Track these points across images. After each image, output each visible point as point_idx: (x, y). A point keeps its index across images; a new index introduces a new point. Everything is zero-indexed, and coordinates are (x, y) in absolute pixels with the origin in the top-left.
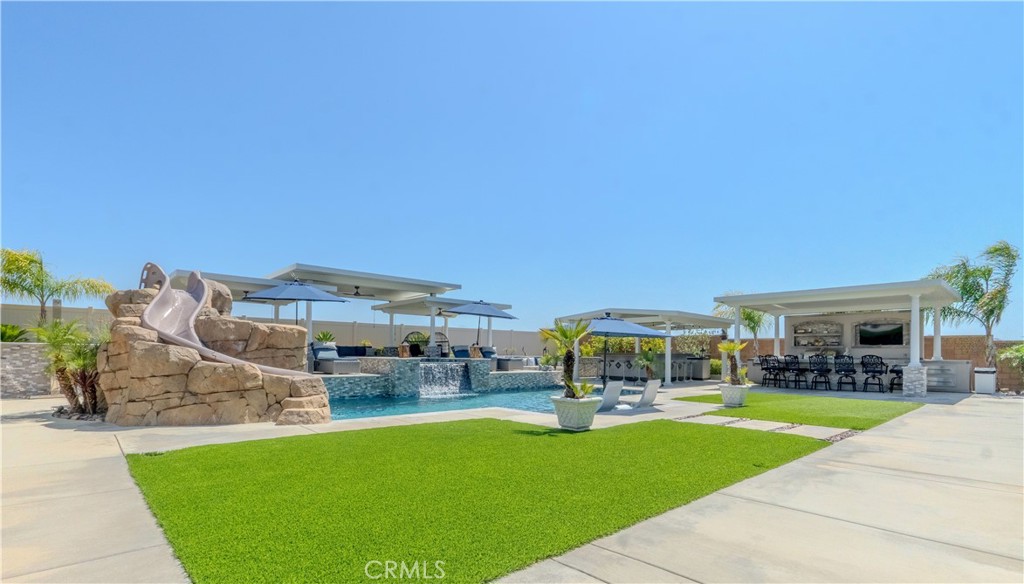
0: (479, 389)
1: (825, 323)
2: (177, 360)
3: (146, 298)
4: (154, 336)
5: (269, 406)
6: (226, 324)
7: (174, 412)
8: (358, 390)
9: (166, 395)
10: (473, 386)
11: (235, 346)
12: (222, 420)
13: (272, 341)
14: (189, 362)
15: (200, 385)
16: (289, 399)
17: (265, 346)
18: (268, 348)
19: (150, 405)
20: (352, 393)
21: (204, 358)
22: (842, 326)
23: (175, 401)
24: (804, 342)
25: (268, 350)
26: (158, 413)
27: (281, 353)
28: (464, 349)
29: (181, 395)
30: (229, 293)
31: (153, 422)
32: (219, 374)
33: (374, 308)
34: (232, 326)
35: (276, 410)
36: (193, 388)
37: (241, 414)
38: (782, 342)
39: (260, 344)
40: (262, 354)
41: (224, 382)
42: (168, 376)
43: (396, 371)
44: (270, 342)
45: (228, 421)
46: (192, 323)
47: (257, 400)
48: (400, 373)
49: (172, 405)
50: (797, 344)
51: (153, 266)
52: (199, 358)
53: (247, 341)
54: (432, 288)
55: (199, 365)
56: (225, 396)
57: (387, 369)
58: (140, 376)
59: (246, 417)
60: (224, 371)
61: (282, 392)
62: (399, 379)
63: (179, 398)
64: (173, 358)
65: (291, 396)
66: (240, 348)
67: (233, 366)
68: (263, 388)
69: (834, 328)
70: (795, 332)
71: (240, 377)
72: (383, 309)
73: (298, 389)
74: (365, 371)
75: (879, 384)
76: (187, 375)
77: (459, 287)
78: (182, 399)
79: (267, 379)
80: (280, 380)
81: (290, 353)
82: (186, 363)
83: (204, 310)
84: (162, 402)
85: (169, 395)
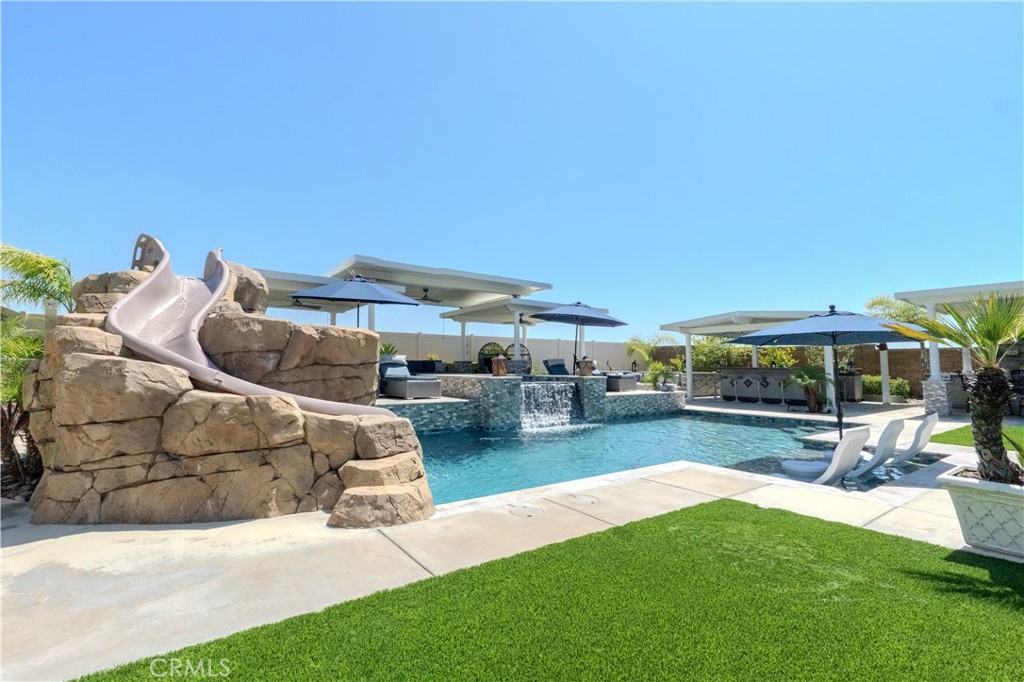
0: (594, 417)
2: (139, 389)
3: (125, 283)
4: (115, 343)
5: (317, 477)
6: (248, 324)
7: (134, 495)
8: (440, 422)
9: (118, 461)
10: (587, 414)
11: (262, 362)
12: (225, 512)
13: (324, 353)
14: (165, 393)
15: (185, 440)
16: (352, 463)
17: (311, 361)
18: (316, 364)
19: (89, 480)
20: (432, 426)
21: (197, 384)
23: (136, 472)
25: (317, 368)
26: (103, 497)
27: (338, 373)
28: (559, 363)
29: (148, 459)
30: (264, 281)
31: (93, 516)
32: (222, 417)
33: (444, 316)
34: (258, 328)
35: (330, 485)
36: (172, 445)
37: (261, 497)
39: (303, 358)
40: (307, 374)
41: (230, 434)
42: (120, 422)
43: (491, 395)
44: (320, 355)
45: (236, 512)
46: (196, 325)
47: (293, 469)
48: (496, 397)
49: (131, 479)
51: (150, 240)
52: (188, 384)
53: (280, 352)
54: (514, 288)
55: (185, 399)
56: (233, 462)
57: (477, 391)
58: (71, 423)
59: (273, 504)
60: (232, 411)
61: (340, 447)
62: (495, 405)
63: (143, 465)
64: (132, 386)
65: (357, 457)
66: (270, 365)
67: (249, 402)
68: (305, 442)
71: (261, 422)
72: (453, 317)
73: (370, 443)
74: (445, 394)
76: (161, 419)
77: (549, 286)
78: (150, 467)
79: (313, 424)
80: (337, 426)
81: (353, 372)
82: (159, 395)
83: (219, 304)
84: (111, 474)
85: (124, 461)
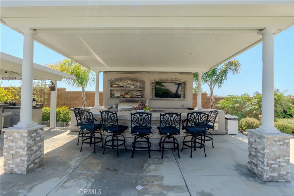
1: (132, 80)
22: (143, 82)
24: (117, 94)
38: (101, 94)
50: (112, 96)
69: (138, 84)
70: (111, 87)
75: (174, 143)
